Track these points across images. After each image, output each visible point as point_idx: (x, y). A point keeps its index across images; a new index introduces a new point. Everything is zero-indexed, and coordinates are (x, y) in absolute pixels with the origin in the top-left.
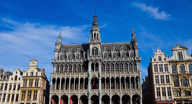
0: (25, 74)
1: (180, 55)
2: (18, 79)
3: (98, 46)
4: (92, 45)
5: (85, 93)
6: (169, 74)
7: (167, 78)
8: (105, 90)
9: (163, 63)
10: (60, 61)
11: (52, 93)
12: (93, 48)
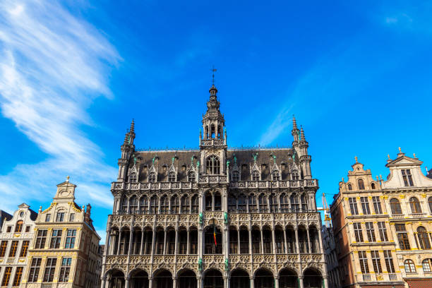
0: (42, 218)
1: (407, 176)
2: (24, 228)
3: (221, 155)
4: (206, 151)
5: (191, 263)
6: (386, 220)
7: (382, 228)
8: (239, 257)
9: (369, 194)
10: (131, 187)
11: (109, 263)
12: (209, 158)
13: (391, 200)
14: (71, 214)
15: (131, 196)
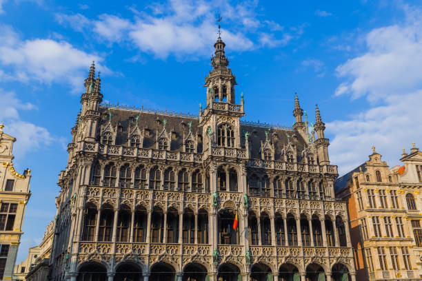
3: (236, 124)
4: (218, 117)
5: (202, 255)
6: (404, 215)
7: (399, 223)
8: (261, 249)
9: (387, 187)
10: (108, 151)
11: (83, 252)
12: (221, 126)
13: (407, 195)
14: (9, 181)
15: (107, 162)
